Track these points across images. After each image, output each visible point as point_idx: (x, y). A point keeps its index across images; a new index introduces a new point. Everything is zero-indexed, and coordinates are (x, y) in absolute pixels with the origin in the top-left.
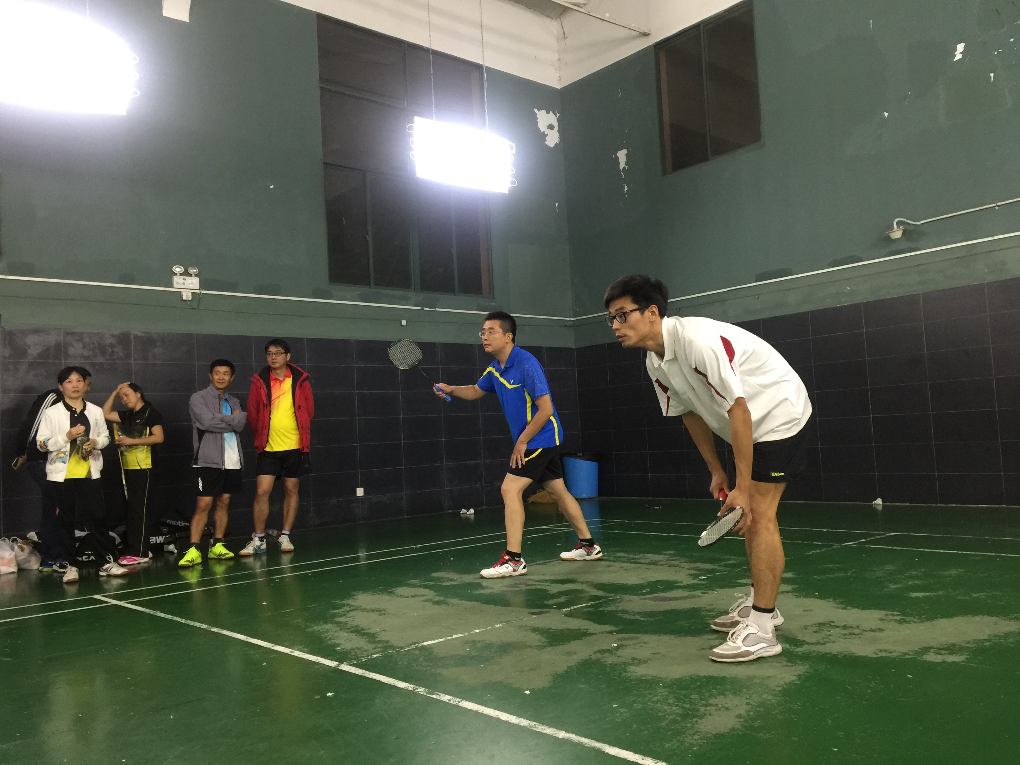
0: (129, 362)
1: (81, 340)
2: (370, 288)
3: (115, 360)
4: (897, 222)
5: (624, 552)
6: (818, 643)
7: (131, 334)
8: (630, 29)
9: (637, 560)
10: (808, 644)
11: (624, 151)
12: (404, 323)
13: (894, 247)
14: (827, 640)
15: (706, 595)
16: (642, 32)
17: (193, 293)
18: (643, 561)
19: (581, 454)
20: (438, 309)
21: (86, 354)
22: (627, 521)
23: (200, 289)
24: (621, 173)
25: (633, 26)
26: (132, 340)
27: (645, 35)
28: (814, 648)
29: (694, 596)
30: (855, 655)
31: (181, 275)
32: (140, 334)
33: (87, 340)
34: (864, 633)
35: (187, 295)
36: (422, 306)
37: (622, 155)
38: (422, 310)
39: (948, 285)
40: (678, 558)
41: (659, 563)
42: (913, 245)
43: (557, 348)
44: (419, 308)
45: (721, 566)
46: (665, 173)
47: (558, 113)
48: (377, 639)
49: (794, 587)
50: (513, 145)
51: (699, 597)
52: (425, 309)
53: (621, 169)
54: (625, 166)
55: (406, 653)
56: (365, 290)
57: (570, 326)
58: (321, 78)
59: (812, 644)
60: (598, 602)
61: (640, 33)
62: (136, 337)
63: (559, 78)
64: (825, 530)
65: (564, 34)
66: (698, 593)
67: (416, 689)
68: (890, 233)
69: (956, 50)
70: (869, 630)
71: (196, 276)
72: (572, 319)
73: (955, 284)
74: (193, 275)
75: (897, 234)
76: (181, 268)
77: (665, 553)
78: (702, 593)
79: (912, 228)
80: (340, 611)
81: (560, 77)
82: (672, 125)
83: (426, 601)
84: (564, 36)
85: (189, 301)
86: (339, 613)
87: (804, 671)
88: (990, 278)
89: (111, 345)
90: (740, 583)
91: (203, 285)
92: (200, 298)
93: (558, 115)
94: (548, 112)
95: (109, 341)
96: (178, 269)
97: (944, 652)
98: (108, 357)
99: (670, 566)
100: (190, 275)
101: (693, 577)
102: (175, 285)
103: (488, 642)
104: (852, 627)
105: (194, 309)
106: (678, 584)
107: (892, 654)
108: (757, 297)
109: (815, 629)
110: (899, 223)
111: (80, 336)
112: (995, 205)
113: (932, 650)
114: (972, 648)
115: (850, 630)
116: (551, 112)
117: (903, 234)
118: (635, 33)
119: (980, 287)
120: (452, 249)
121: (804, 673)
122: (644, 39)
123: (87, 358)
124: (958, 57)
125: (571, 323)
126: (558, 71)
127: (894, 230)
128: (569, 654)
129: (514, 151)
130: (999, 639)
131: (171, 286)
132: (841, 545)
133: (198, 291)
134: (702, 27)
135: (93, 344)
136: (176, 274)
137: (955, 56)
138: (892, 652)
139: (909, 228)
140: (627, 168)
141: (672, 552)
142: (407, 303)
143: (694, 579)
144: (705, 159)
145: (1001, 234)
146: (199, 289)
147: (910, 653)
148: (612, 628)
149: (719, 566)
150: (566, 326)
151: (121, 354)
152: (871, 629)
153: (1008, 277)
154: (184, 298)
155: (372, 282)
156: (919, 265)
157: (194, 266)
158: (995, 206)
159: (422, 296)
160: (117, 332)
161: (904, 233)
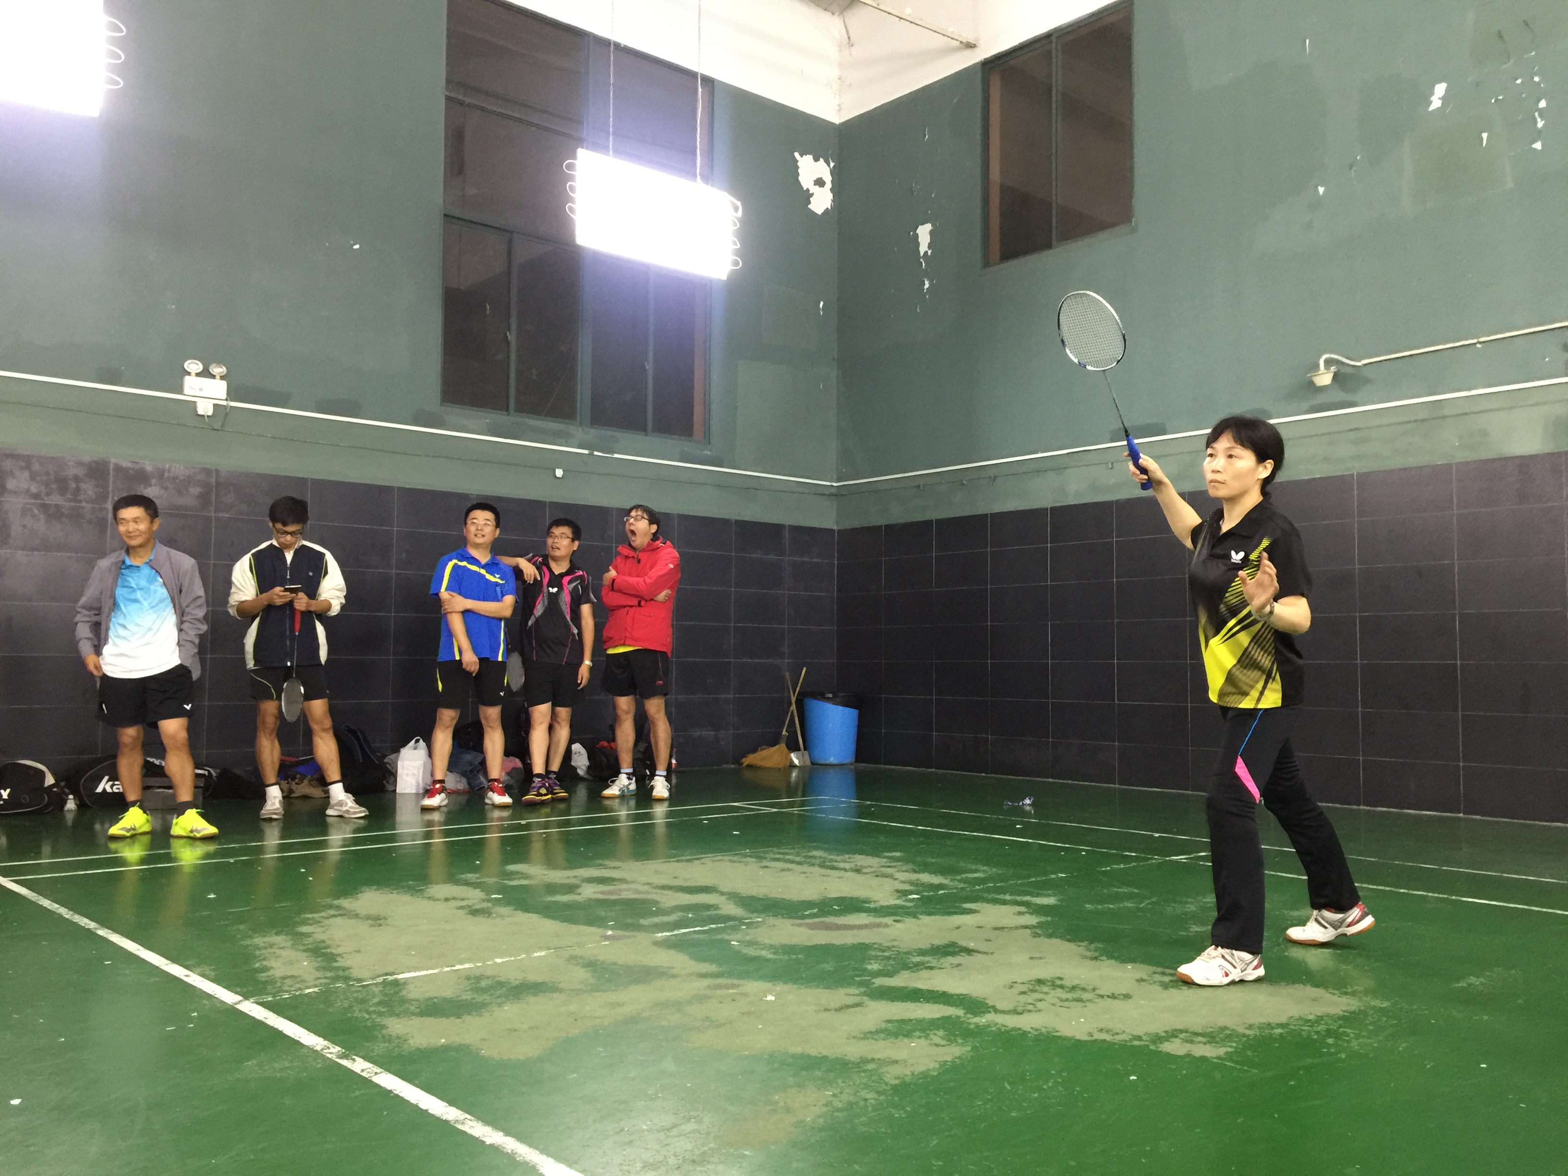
0: (103, 506)
1: (28, 467)
2: (508, 415)
3: (80, 501)
4: (1325, 361)
5: (825, 850)
6: (1015, 1012)
7: (109, 462)
8: (944, 35)
9: (835, 864)
10: (996, 1011)
11: (928, 227)
12: (559, 473)
13: (1320, 399)
14: (1031, 1007)
15: (898, 925)
16: (964, 41)
17: (215, 405)
18: (842, 865)
19: (831, 696)
20: (616, 456)
21: (34, 489)
22: (869, 803)
23: (226, 400)
24: (921, 260)
25: (950, 30)
26: (111, 472)
27: (970, 46)
28: (1000, 1019)
29: (879, 925)
30: (1055, 1034)
31: (198, 375)
32: (125, 464)
33: (36, 467)
34: (1097, 1000)
35: (205, 408)
36: (591, 448)
37: (924, 232)
38: (591, 454)
39: (1397, 463)
40: (899, 864)
41: (865, 870)
42: (1348, 397)
43: (806, 528)
44: (586, 452)
45: (955, 879)
46: (986, 264)
47: (833, 162)
48: (336, 964)
49: (1043, 919)
50: (739, 204)
51: (887, 926)
52: (596, 453)
53: (922, 254)
54: (927, 249)
55: (361, 989)
56: (500, 418)
57: (832, 495)
58: (449, 81)
59: (1004, 1012)
60: (723, 925)
61: (961, 42)
62: (118, 468)
63: (838, 108)
64: (1157, 835)
65: (849, 38)
66: (888, 920)
67: (329, 1048)
68: (1315, 376)
69: (1432, 93)
70: (1108, 996)
71: (222, 378)
72: (835, 484)
73: (1411, 461)
74: (218, 377)
75: (1324, 378)
76: (198, 364)
77: (887, 854)
78: (894, 921)
79: (1349, 371)
80: (316, 915)
81: (839, 105)
82: (1004, 189)
83: (461, 908)
84: (849, 43)
85: (208, 416)
86: (313, 918)
87: (957, 1055)
88: (1461, 456)
89: (77, 479)
90: (966, 909)
91: (232, 394)
92: (227, 414)
93: (832, 164)
94: (816, 159)
95: (71, 472)
96: (193, 366)
97: (1200, 1039)
98: (69, 496)
99: (877, 876)
100: (213, 377)
101: (899, 894)
102: (187, 390)
103: (503, 979)
104: (1084, 989)
105: (215, 430)
106: (867, 905)
107: (1116, 1037)
108: (1110, 466)
109: (1024, 988)
110: (1329, 363)
111: (27, 461)
112: (1475, 341)
113: (1182, 1036)
114: (1249, 1035)
115: (1076, 995)
116: (821, 160)
117: (1333, 377)
118: (955, 43)
119: (1448, 467)
120: (646, 364)
121: (956, 1058)
122: (968, 52)
123: (36, 496)
124: (1436, 103)
125: (833, 491)
126: (837, 96)
127: (1320, 372)
128: (614, 1005)
129: (740, 214)
130: (1304, 1025)
131: (180, 391)
132: (1164, 858)
133: (224, 403)
134: (1054, 38)
135: (47, 474)
136: (189, 374)
137: (1430, 103)
138: (1117, 1034)
139: (1343, 370)
140: (929, 252)
141: (898, 854)
142: (566, 442)
143: (899, 898)
144: (1049, 246)
145: (1484, 387)
146: (225, 398)
147: (1144, 1038)
148: (713, 968)
149: (952, 880)
150: (824, 495)
151: (90, 493)
152: (1113, 994)
153: (1490, 456)
154: (200, 412)
155: (512, 405)
156: (1356, 429)
157: (219, 363)
158: (1476, 343)
159: (593, 433)
160: (87, 458)
161: (1336, 376)
